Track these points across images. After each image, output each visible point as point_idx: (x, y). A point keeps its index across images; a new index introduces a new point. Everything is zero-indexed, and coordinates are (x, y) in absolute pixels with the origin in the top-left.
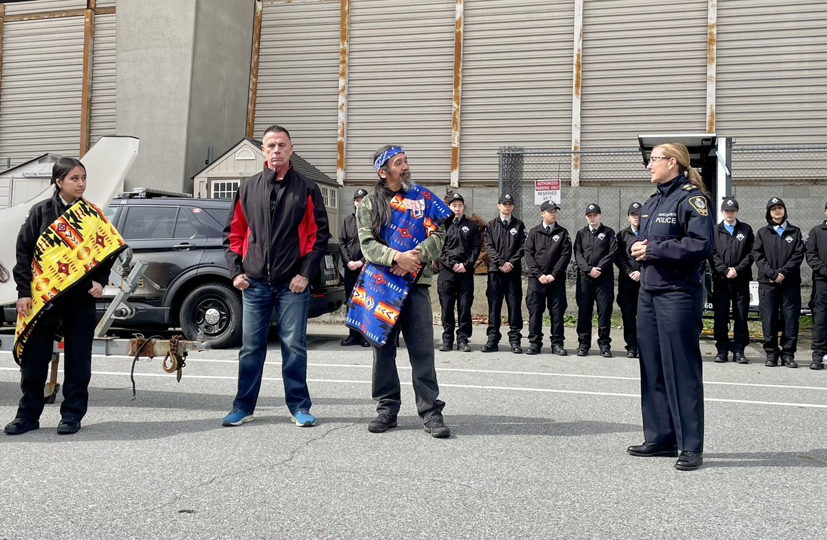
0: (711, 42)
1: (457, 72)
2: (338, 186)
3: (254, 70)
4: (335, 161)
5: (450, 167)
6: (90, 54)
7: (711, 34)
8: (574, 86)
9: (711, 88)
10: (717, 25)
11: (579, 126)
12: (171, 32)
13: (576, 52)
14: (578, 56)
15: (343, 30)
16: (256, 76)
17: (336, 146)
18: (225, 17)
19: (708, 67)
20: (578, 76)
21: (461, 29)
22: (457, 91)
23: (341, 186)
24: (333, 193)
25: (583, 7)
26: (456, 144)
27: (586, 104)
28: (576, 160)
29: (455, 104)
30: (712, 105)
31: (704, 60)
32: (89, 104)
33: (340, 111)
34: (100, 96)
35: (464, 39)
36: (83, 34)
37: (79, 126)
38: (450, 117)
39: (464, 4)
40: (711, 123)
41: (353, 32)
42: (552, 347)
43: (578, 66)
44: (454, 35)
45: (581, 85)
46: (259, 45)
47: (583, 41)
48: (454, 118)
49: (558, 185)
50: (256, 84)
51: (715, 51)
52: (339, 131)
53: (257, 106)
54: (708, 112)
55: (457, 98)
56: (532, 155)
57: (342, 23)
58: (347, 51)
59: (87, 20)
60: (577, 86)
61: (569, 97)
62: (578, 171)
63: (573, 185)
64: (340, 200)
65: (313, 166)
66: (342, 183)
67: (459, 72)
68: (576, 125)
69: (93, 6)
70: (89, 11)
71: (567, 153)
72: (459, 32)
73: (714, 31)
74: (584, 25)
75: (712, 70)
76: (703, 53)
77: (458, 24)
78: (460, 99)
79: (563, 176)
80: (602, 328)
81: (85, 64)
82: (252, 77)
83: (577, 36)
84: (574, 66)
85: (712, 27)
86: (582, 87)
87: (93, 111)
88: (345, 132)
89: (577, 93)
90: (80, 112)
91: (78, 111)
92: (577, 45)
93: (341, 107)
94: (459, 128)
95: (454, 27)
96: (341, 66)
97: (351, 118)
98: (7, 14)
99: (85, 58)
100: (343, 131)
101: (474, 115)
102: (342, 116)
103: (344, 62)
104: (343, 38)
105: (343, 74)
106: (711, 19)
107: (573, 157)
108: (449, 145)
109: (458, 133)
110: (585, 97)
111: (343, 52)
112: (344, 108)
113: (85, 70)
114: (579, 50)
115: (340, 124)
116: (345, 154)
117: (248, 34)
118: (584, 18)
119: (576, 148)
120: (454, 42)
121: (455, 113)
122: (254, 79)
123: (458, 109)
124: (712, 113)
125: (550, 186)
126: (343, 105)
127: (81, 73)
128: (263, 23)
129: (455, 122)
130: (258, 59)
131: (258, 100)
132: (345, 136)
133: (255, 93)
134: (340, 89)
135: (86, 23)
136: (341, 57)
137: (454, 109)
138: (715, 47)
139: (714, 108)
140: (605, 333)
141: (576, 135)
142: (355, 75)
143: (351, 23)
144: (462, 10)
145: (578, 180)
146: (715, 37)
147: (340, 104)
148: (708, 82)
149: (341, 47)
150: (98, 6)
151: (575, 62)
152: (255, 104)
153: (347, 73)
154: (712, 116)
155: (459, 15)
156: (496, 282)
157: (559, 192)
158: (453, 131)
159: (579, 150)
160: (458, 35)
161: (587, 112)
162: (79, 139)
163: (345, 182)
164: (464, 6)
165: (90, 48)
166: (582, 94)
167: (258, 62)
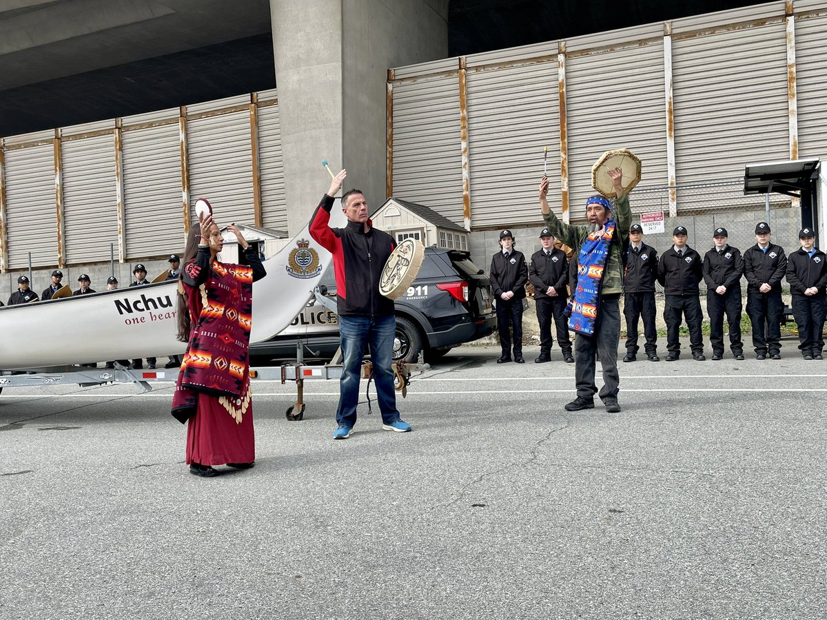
0: (791, 79)
1: (562, 127)
2: (466, 232)
3: (389, 141)
4: (462, 211)
5: (561, 209)
6: (256, 140)
7: (791, 73)
8: (667, 130)
9: (793, 121)
10: (796, 65)
11: (674, 164)
12: (324, 115)
13: (667, 100)
14: (670, 103)
15: (462, 101)
16: (392, 146)
17: (462, 199)
18: (364, 99)
19: (789, 103)
20: (670, 121)
21: (564, 90)
22: (563, 143)
23: (470, 232)
24: (463, 238)
25: (672, 60)
26: (566, 189)
27: (678, 145)
28: (673, 194)
29: (563, 155)
30: (794, 136)
31: (786, 97)
32: (259, 181)
33: (463, 169)
34: (268, 174)
35: (567, 98)
36: (249, 124)
37: (253, 199)
38: (559, 166)
39: (565, 68)
40: (794, 152)
41: (470, 101)
42: (693, 353)
43: (670, 112)
44: (558, 95)
45: (675, 127)
46: (392, 120)
47: (673, 90)
48: (563, 166)
49: (662, 216)
50: (392, 153)
51: (795, 87)
52: (464, 186)
53: (394, 171)
54: (791, 143)
55: (564, 149)
56: (641, 192)
57: (461, 95)
58: (467, 118)
59: (252, 113)
60: (670, 129)
61: (664, 140)
62: (675, 203)
63: (671, 215)
64: (469, 244)
65: (445, 217)
66: (469, 230)
67: (564, 127)
68: (671, 164)
69: (255, 101)
70: (253, 105)
71: (666, 188)
72: (563, 92)
73: (794, 70)
74: (673, 76)
75: (793, 105)
76: (784, 90)
77: (561, 85)
78: (568, 150)
79: (664, 208)
80: (733, 335)
81: (253, 149)
82: (388, 147)
83: (668, 86)
84: (667, 113)
85: (791, 66)
86: (675, 130)
87: (262, 187)
88: (469, 186)
89: (670, 136)
90: (252, 189)
91: (250, 188)
92: (669, 94)
93: (464, 165)
94: (567, 175)
95: (558, 89)
96: (462, 131)
97: (473, 174)
98: (189, 114)
99: (253, 144)
100: (467, 186)
101: (580, 162)
102: (465, 173)
103: (464, 127)
104: (462, 107)
105: (464, 138)
106: (790, 59)
107: (670, 191)
108: (559, 190)
109: (567, 179)
110: (678, 139)
111: (463, 119)
112: (467, 166)
113: (253, 154)
114: (670, 98)
115: (464, 181)
116: (470, 206)
117: (382, 111)
118: (673, 69)
119: (672, 184)
120: (559, 101)
121: (563, 162)
122: (390, 149)
123: (565, 159)
124: (795, 143)
125: (654, 217)
126: (466, 164)
127: (251, 156)
128: (394, 101)
129: (563, 170)
130: (392, 132)
131: (395, 166)
132: (469, 190)
133: (391, 160)
134: (463, 150)
135: (251, 115)
136: (462, 123)
137: (562, 159)
138: (795, 84)
139: (797, 138)
140: (736, 339)
141: (671, 172)
142: (475, 137)
143: (468, 94)
144: (564, 73)
145: (675, 211)
146: (795, 75)
147: (463, 163)
148: (790, 116)
149: (461, 115)
150: (259, 101)
151: (667, 109)
152: (392, 169)
153: (467, 137)
154: (795, 145)
155: (561, 77)
156: (632, 301)
157: (662, 222)
158: (562, 178)
159: (675, 185)
160: (562, 95)
161: (680, 152)
162: (253, 210)
163: (472, 229)
164: (566, 69)
165: (256, 136)
166: (675, 137)
167: (392, 134)
